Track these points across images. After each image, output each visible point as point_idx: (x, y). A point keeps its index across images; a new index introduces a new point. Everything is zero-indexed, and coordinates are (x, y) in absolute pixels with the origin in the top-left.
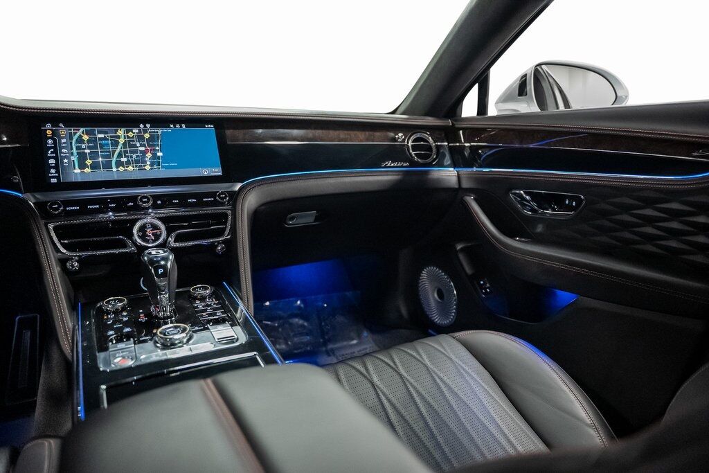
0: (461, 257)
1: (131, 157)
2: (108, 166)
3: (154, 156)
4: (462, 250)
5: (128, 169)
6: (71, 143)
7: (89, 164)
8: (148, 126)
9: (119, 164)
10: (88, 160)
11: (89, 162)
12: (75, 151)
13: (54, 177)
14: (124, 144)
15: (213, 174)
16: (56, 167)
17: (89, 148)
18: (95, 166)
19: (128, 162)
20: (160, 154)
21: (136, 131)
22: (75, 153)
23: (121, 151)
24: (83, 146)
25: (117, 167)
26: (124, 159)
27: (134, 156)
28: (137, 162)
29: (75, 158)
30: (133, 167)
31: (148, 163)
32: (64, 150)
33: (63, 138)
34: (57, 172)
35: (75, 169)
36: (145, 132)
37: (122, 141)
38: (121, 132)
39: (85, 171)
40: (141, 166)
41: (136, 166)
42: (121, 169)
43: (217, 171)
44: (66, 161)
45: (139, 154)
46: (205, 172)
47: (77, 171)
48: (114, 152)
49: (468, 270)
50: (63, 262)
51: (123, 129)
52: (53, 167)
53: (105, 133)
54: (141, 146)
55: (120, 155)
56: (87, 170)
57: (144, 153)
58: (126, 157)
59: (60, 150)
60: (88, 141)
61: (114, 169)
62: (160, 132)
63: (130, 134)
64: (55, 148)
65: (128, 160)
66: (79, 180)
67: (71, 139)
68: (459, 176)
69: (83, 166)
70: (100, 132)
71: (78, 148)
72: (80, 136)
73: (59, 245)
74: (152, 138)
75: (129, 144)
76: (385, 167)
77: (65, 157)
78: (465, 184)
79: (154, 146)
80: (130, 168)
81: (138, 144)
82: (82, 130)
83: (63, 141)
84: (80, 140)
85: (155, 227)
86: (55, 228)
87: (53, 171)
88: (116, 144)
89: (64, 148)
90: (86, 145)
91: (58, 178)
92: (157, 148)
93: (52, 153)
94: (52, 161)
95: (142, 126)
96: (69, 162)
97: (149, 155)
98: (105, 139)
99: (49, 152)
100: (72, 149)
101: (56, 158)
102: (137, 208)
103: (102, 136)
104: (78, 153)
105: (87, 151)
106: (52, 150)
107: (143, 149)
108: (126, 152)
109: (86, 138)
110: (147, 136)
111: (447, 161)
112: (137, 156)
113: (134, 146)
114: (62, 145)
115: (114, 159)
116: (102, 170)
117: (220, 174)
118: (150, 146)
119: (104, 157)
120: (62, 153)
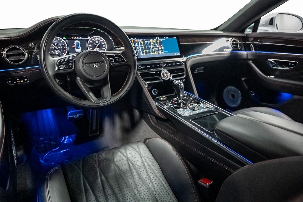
0: (244, 83)
2: (149, 52)
3: (161, 49)
4: (244, 80)
6: (139, 45)
8: (158, 38)
9: (152, 52)
11: (144, 51)
12: (140, 47)
14: (153, 45)
15: (178, 55)
16: (136, 53)
17: (144, 46)
18: (146, 53)
19: (155, 51)
20: (163, 48)
21: (155, 40)
22: (140, 48)
23: (152, 47)
24: (142, 46)
26: (153, 50)
27: (156, 49)
28: (157, 51)
29: (140, 50)
32: (137, 47)
33: (136, 43)
34: (137, 55)
36: (158, 40)
37: (152, 43)
38: (151, 40)
42: (153, 53)
43: (179, 54)
44: (138, 51)
46: (176, 54)
47: (142, 54)
48: (150, 47)
49: (247, 87)
51: (152, 39)
53: (147, 41)
54: (158, 45)
55: (152, 49)
57: (158, 47)
58: (154, 49)
60: (144, 44)
61: (151, 54)
62: (162, 40)
63: (154, 41)
64: (135, 46)
66: (143, 58)
67: (139, 43)
68: (247, 55)
69: (143, 53)
70: (146, 41)
71: (141, 46)
72: (141, 42)
73: (142, 79)
74: (160, 42)
75: (154, 45)
76: (225, 51)
78: (249, 57)
79: (161, 45)
80: (156, 53)
81: (156, 45)
82: (141, 40)
83: (137, 44)
84: (141, 44)
85: (166, 73)
86: (140, 74)
88: (150, 45)
91: (137, 57)
93: (134, 48)
95: (157, 38)
97: (160, 48)
98: (147, 43)
101: (135, 50)
102: (161, 67)
103: (146, 42)
104: (141, 48)
105: (144, 47)
107: (158, 46)
108: (154, 47)
109: (142, 43)
110: (158, 42)
111: (243, 49)
113: (155, 45)
114: (137, 45)
115: (151, 50)
116: (148, 54)
117: (180, 55)
118: (160, 45)
119: (148, 49)
120: (137, 48)
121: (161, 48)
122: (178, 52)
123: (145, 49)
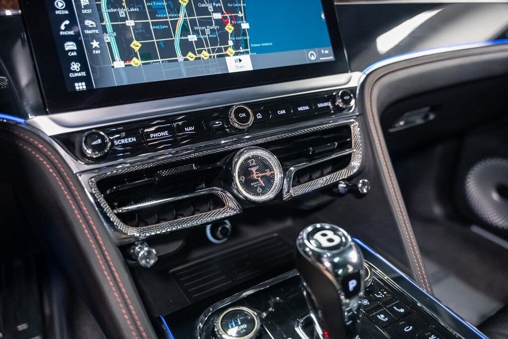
1: (203, 33)
2: (168, 51)
3: (238, 31)
5: (202, 56)
6: (99, 6)
7: (137, 49)
9: (187, 47)
10: (135, 42)
11: (136, 45)
12: (107, 22)
13: (79, 79)
14: (189, 9)
15: (322, 59)
16: (80, 57)
17: (133, 16)
18: (147, 54)
19: (199, 43)
20: (245, 26)
22: (109, 29)
23: (185, 21)
24: (122, 13)
25: (184, 54)
26: (192, 38)
27: (208, 31)
29: (110, 38)
30: (209, 52)
31: (231, 43)
32: (88, 23)
34: (84, 67)
35: (114, 60)
39: (132, 63)
40: (220, 50)
41: (213, 50)
42: (191, 56)
43: (327, 55)
44: (95, 44)
45: (214, 27)
46: (312, 57)
47: (119, 64)
48: (174, 23)
50: (125, 249)
52: (74, 59)
54: (217, 10)
55: (185, 31)
56: (136, 62)
57: (222, 23)
58: (196, 32)
59: (82, 22)
60: (129, 2)
61: (180, 58)
64: (71, 17)
65: (199, 39)
66: (126, 83)
69: (126, 55)
71: (114, 17)
73: (114, 218)
77: (94, 37)
79: (235, 10)
80: (205, 55)
81: (211, 8)
83: (85, 2)
87: (75, 66)
88: (176, 8)
89: (88, 17)
90: (126, 9)
91: (87, 79)
92: (240, 15)
93: (68, 28)
94: (70, 46)
96: (101, 48)
97: (229, 28)
99: (63, 27)
100: (102, 20)
101: (75, 39)
102: (231, 131)
104: (115, 28)
105: (130, 23)
106: (67, 22)
107: (217, 16)
108: (193, 22)
112: (212, 31)
113: (205, 11)
114: (84, 11)
115: (177, 38)
116: (160, 60)
117: (331, 58)
118: (229, 10)
119: (159, 34)
120: (85, 27)
121: (237, 27)
122: (323, 46)
123: (143, 33)
